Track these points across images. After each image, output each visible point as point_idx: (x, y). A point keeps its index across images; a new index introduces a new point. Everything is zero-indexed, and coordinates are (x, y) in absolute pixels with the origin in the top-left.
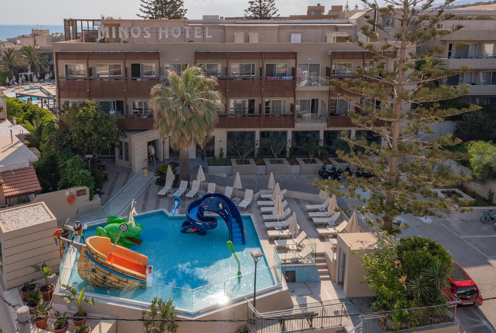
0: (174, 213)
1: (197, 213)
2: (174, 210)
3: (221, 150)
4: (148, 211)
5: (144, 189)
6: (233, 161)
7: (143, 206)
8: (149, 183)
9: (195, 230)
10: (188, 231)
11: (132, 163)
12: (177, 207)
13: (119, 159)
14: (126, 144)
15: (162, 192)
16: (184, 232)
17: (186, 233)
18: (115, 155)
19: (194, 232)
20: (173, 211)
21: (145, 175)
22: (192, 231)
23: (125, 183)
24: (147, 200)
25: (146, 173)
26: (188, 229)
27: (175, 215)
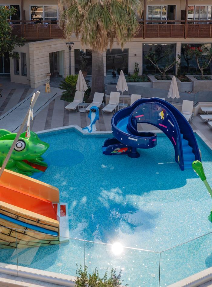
0: (90, 129)
1: (127, 126)
2: (90, 125)
3: (136, 65)
4: (54, 128)
5: (47, 104)
6: (152, 78)
7: (47, 122)
8: (53, 99)
9: (124, 151)
10: (114, 152)
11: (31, 77)
12: (94, 122)
13: (15, 74)
14: (24, 55)
15: (71, 106)
16: (107, 153)
17: (111, 154)
18: (10, 73)
19: (122, 154)
20: (89, 127)
21: (47, 91)
22: (120, 152)
23: (21, 99)
24: (52, 116)
25: (48, 88)
26: (113, 150)
27: (92, 132)
